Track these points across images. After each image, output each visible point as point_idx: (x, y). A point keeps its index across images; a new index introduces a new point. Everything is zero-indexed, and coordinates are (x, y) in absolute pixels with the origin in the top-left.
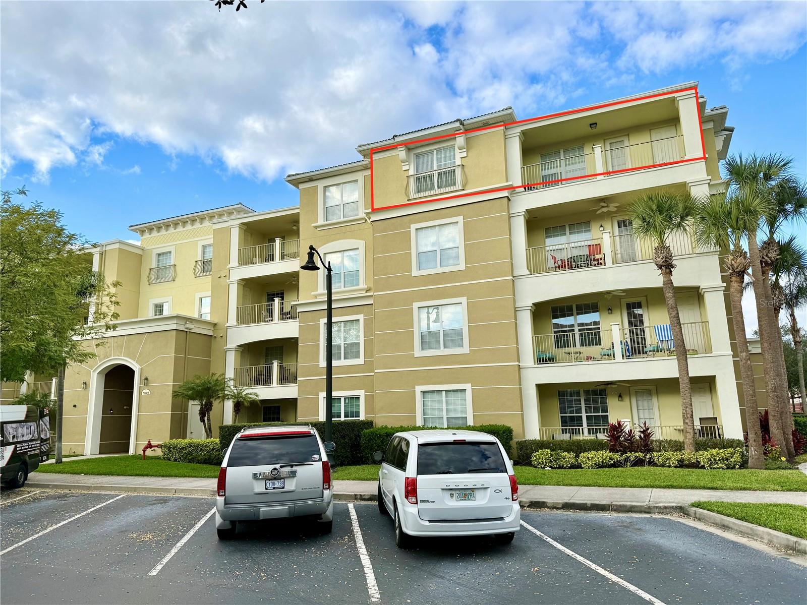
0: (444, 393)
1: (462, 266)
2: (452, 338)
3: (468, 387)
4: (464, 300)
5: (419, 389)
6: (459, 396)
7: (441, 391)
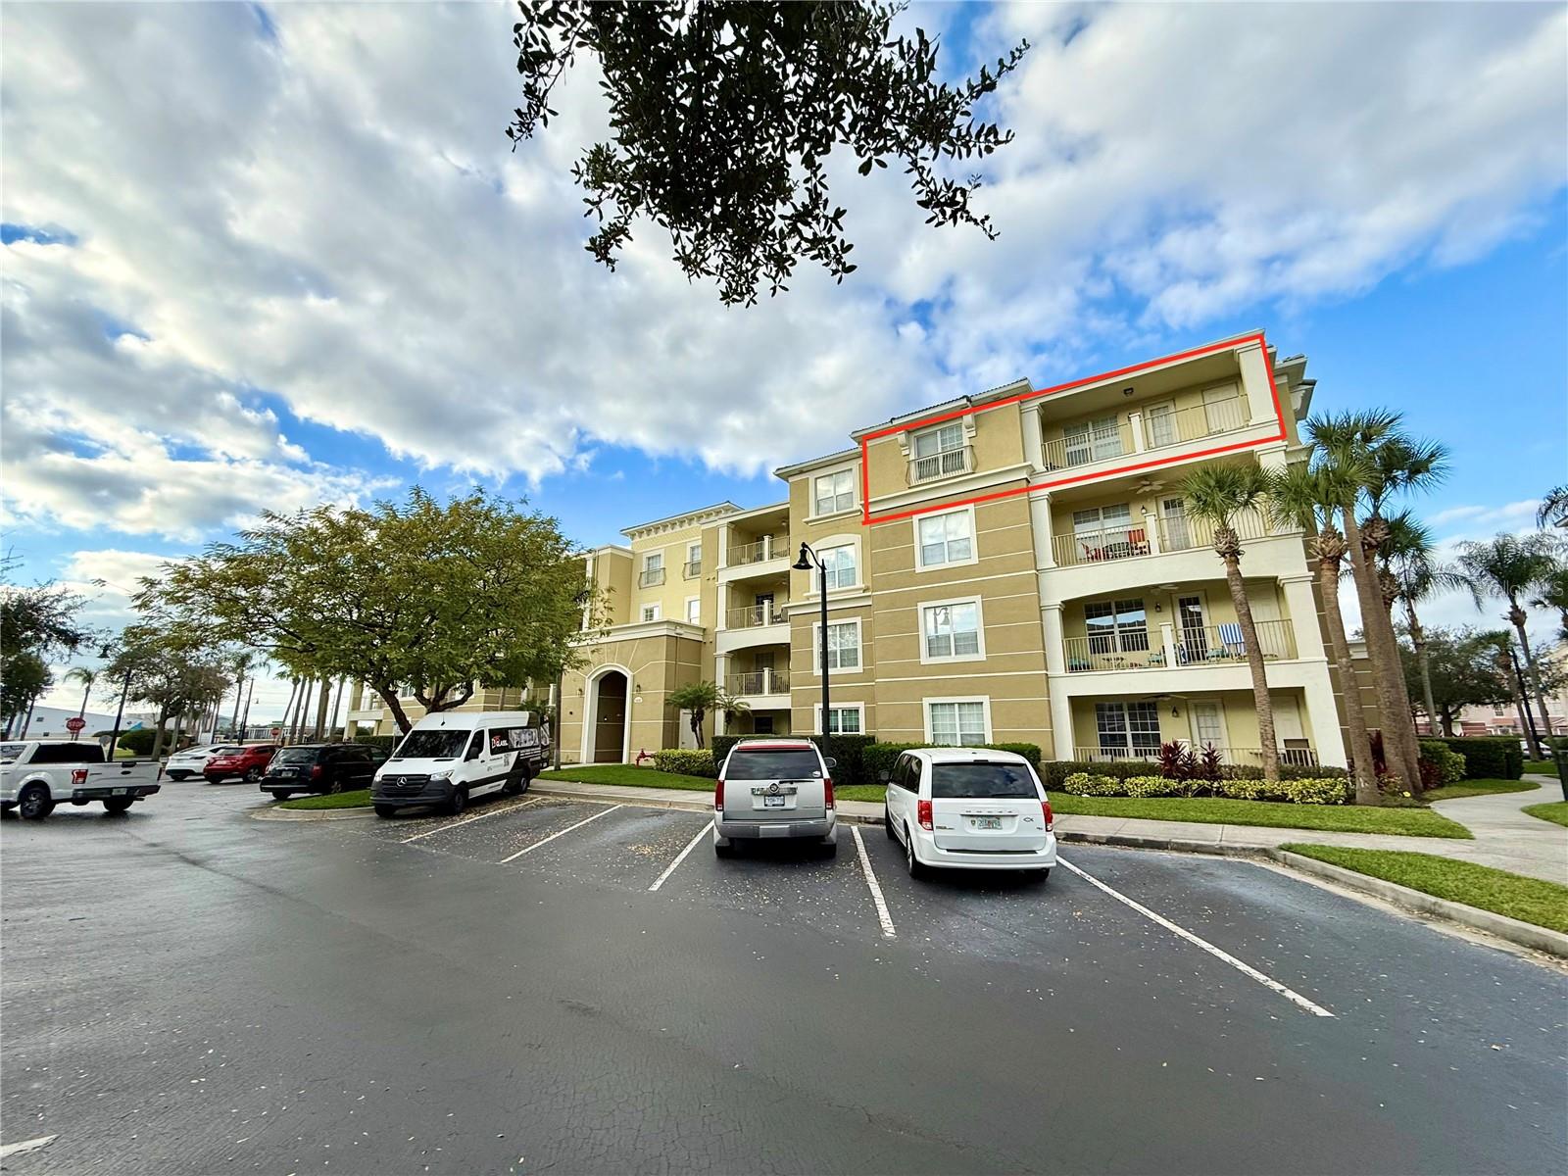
0: (956, 705)
1: (975, 560)
2: (966, 642)
3: (985, 699)
4: (978, 598)
5: (927, 701)
6: (975, 710)
7: (953, 704)
